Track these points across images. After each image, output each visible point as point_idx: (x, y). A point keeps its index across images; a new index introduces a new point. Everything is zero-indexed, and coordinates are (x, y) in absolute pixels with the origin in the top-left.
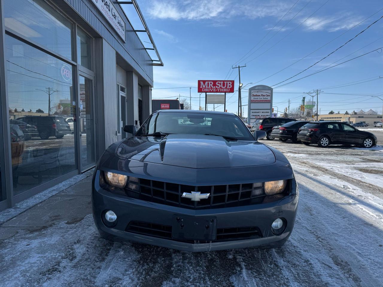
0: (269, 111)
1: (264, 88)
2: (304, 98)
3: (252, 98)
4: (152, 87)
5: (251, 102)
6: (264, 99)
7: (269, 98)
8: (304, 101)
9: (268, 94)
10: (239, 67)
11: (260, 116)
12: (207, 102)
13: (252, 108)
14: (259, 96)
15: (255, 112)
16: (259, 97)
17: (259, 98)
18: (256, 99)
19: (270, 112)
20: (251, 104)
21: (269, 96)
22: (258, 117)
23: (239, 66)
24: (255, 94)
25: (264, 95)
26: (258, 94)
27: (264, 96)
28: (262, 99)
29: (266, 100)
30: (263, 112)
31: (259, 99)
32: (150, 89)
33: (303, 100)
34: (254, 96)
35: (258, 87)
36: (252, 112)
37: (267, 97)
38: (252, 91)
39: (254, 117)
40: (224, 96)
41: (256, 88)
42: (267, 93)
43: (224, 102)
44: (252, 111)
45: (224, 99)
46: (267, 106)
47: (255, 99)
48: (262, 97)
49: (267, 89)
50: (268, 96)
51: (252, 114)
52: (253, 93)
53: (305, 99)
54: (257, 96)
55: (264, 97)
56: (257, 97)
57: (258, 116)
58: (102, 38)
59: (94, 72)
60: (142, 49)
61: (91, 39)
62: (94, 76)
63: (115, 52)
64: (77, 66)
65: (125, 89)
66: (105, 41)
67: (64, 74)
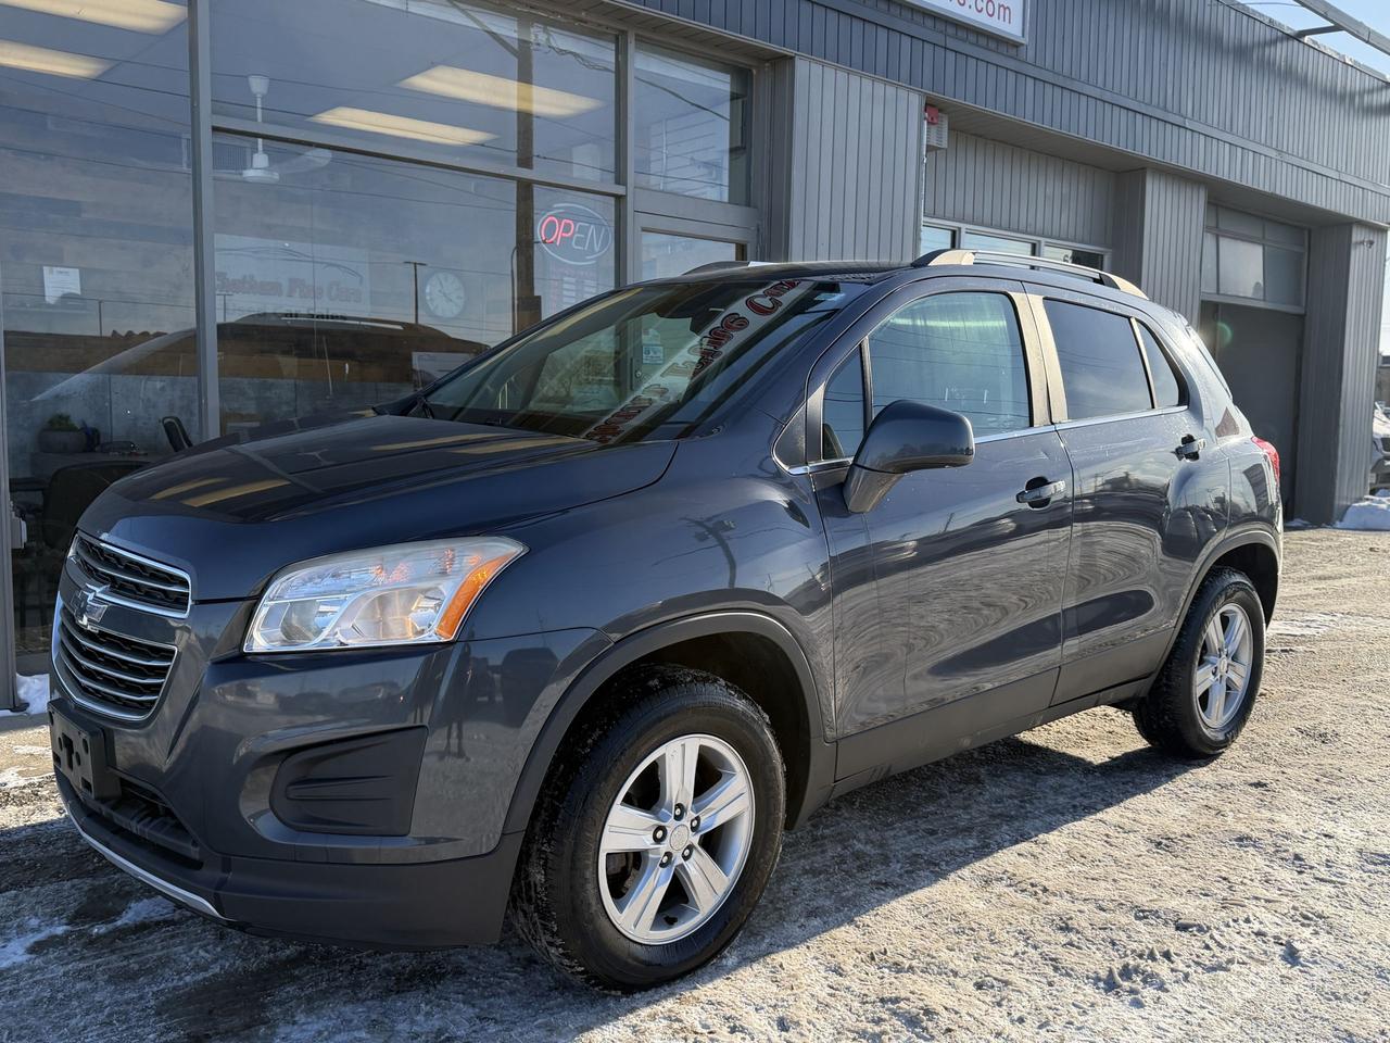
32: (1354, 238)
58: (792, 58)
59: (755, 207)
60: (1274, 42)
61: (754, 72)
62: (758, 225)
63: (916, 101)
64: (625, 196)
65: (1102, 256)
66: (816, 69)
67: (556, 239)
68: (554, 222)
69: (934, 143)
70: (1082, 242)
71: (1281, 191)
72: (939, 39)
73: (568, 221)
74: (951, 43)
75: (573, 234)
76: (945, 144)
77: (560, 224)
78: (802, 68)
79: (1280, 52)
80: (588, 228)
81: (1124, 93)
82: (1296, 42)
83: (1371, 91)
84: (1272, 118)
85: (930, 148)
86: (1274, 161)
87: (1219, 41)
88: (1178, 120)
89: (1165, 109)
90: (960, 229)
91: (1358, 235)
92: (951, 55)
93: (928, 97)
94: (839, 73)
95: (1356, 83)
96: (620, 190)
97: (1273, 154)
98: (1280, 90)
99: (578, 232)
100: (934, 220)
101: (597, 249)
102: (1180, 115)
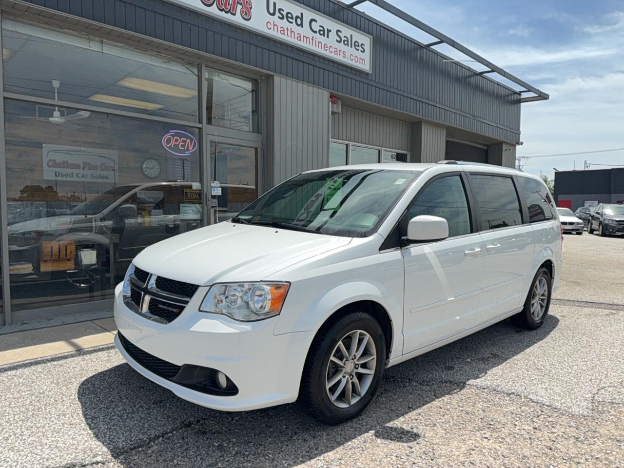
58: (273, 76)
59: (261, 134)
60: (470, 77)
61: (259, 81)
62: (262, 141)
63: (326, 94)
64: (202, 128)
65: (407, 155)
66: (283, 80)
67: (171, 145)
68: (170, 138)
69: (335, 110)
70: (398, 149)
71: (474, 131)
72: (336, 70)
73: (177, 138)
74: (340, 72)
75: (180, 142)
76: (340, 111)
77: (173, 139)
78: (277, 79)
79: (473, 80)
80: (186, 141)
81: (412, 92)
82: (479, 76)
83: (508, 96)
84: (470, 104)
85: (333, 113)
86: (472, 120)
87: (449, 74)
88: (434, 103)
89: (428, 99)
90: (349, 144)
91: (504, 147)
92: (340, 77)
93: (331, 93)
94: (293, 82)
95: (503, 92)
96: (200, 125)
97: (471, 117)
98: (473, 93)
99: (182, 142)
100: (339, 141)
101: (190, 149)
102: (434, 101)
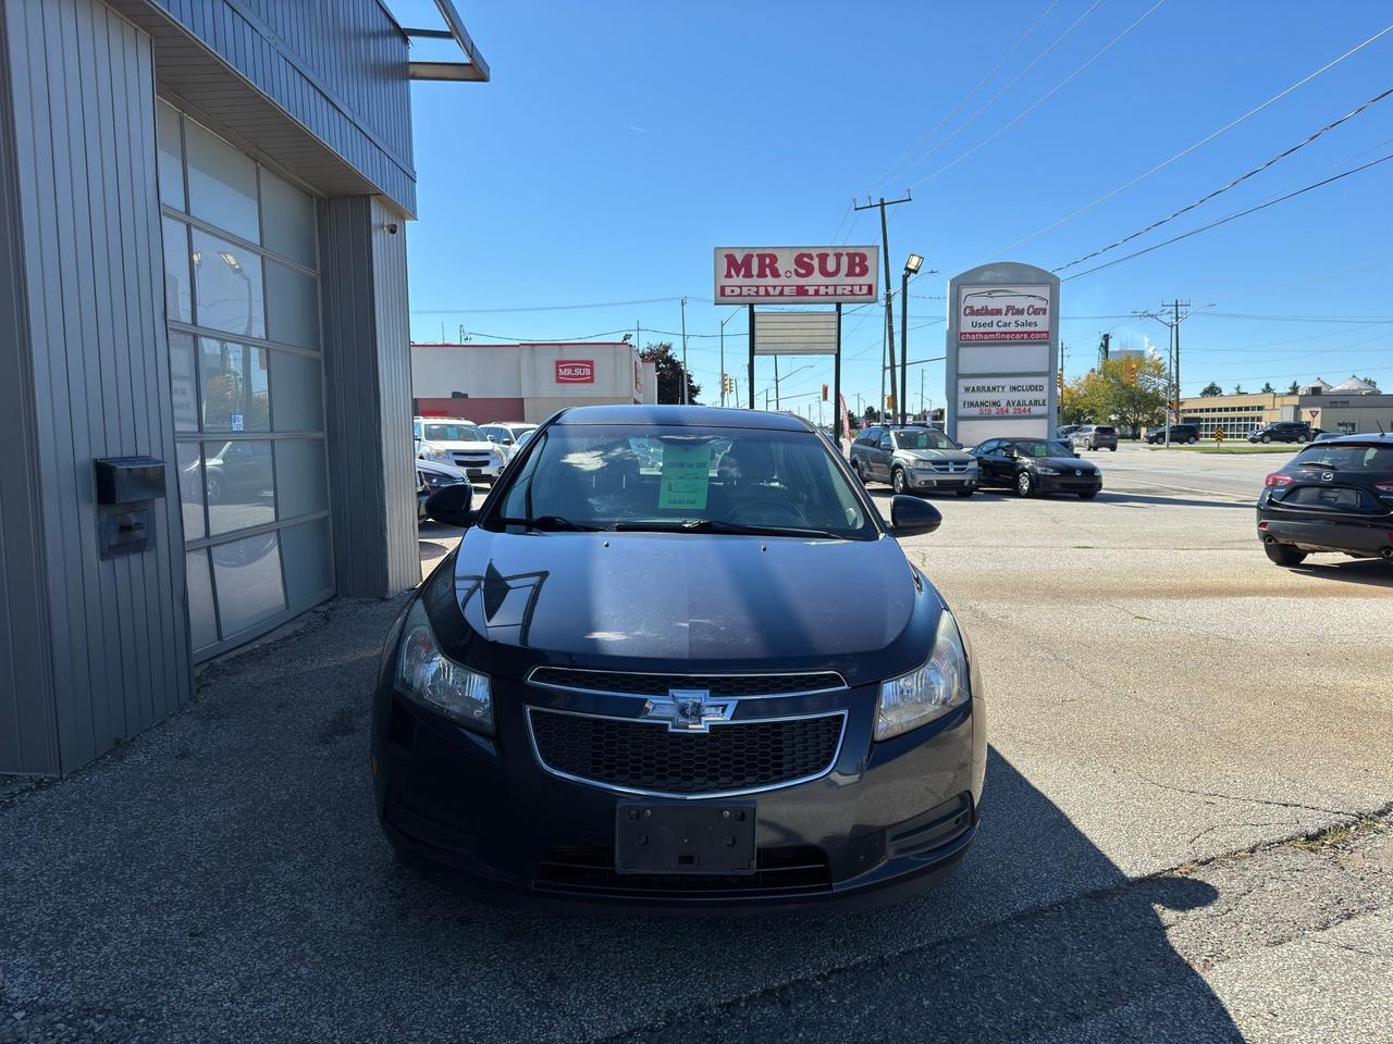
0: (1043, 381)
1: (1020, 275)
2: (1106, 337)
3: (967, 324)
4: (401, 213)
5: (959, 341)
6: (1020, 329)
7: (1042, 323)
8: (1105, 347)
9: (1039, 304)
10: (882, 204)
11: (1003, 404)
12: (757, 347)
13: (962, 370)
14: (998, 312)
15: (981, 389)
16: (995, 319)
17: (996, 324)
18: (982, 330)
19: (1046, 388)
20: (963, 351)
21: (1044, 311)
22: (994, 410)
23: (882, 200)
24: (978, 303)
25: (1019, 306)
26: (992, 304)
27: (1020, 312)
28: (1012, 328)
29: (1029, 333)
30: (1014, 389)
31: (995, 329)
32: (374, 220)
33: (1102, 345)
34: (974, 312)
35: (994, 274)
36: (967, 389)
37: (1033, 318)
38: (965, 291)
39: (975, 411)
40: (835, 318)
41: (985, 277)
42: (1032, 301)
43: (834, 346)
44: (963, 383)
45: (835, 332)
46: (1034, 357)
47: (977, 330)
48: (1011, 318)
49: (1033, 281)
50: (1037, 312)
51: (963, 397)
52: (971, 302)
53: (1110, 340)
54: (985, 311)
55: (1021, 319)
56: (987, 319)
57: (995, 404)
